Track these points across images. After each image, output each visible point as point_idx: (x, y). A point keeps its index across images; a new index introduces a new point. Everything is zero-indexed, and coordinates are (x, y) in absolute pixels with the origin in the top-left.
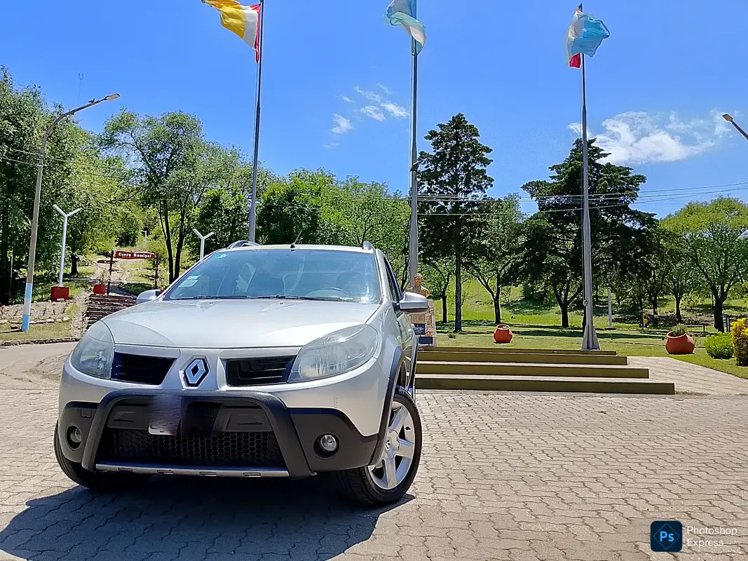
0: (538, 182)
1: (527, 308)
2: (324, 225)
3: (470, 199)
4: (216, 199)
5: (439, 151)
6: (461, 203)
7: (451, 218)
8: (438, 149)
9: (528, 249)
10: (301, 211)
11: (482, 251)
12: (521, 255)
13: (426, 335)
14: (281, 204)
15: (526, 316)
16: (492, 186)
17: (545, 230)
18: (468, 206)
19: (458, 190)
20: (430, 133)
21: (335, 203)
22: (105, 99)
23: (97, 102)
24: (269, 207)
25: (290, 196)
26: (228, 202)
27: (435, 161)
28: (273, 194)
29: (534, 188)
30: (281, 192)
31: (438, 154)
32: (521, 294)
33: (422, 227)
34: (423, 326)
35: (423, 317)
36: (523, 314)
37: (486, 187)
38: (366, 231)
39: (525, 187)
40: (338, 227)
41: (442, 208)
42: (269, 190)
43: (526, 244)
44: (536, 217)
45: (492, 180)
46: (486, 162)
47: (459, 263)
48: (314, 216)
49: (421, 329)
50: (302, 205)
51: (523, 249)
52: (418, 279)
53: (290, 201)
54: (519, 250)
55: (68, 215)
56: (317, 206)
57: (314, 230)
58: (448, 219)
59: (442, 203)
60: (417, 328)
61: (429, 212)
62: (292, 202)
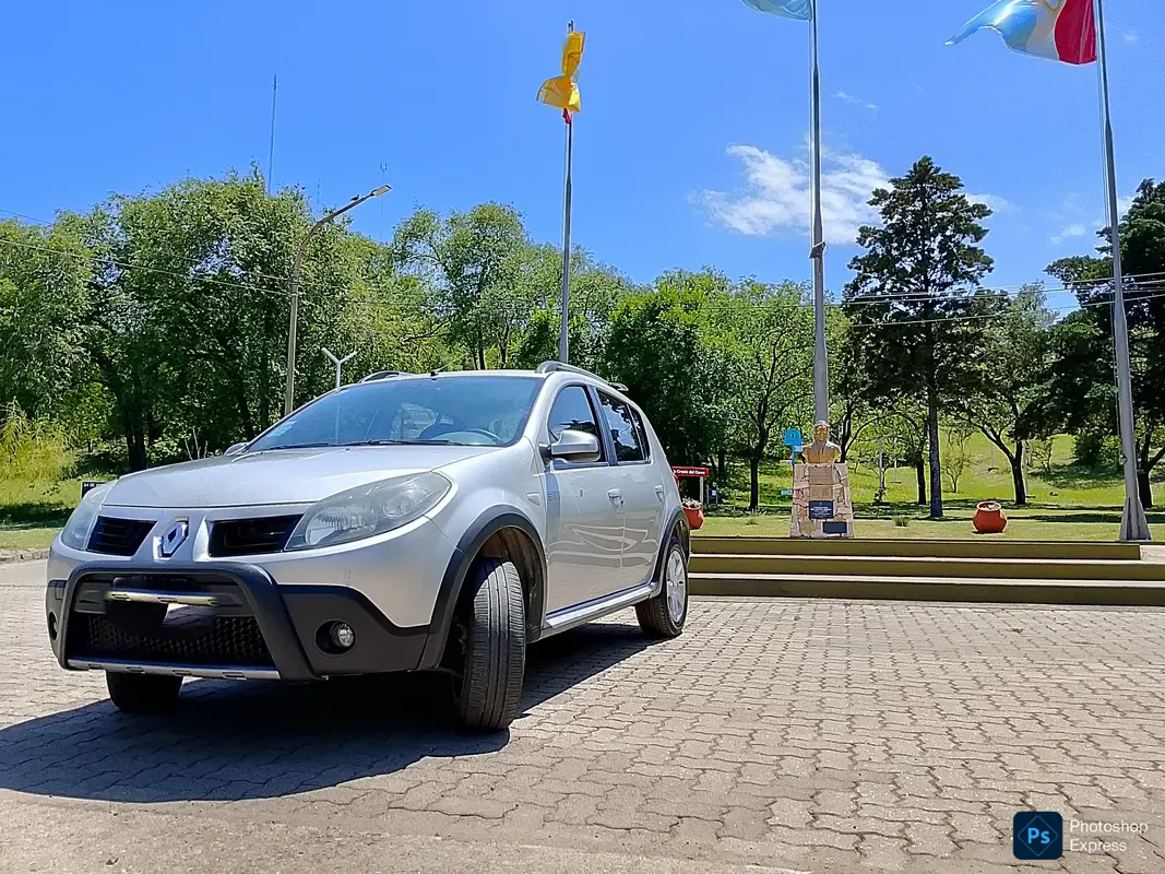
0: (1073, 260)
1: (1082, 477)
2: (705, 354)
3: (950, 296)
4: (543, 327)
5: (894, 221)
6: (935, 303)
8: (891, 218)
9: (1059, 374)
10: (669, 334)
11: (972, 382)
12: (1048, 384)
13: (835, 520)
15: (1080, 491)
16: (990, 271)
17: (1089, 340)
18: (947, 308)
19: (927, 282)
20: (876, 193)
22: (372, 195)
23: (362, 200)
24: (620, 331)
25: (652, 313)
27: (885, 238)
28: (627, 311)
29: (1071, 270)
30: (638, 308)
31: (892, 226)
32: (1071, 454)
33: (867, 348)
34: (830, 504)
35: (829, 491)
36: (1074, 487)
37: (980, 274)
38: (775, 359)
39: (1050, 270)
40: (727, 358)
41: (900, 315)
42: (621, 305)
43: (1057, 367)
44: (1072, 318)
45: (991, 261)
46: (979, 233)
47: (934, 404)
48: (689, 339)
49: (826, 509)
50: (670, 324)
51: (1050, 376)
52: (822, 429)
53: (653, 320)
54: (1041, 378)
55: (342, 361)
56: (692, 326)
57: (690, 362)
58: (910, 332)
59: (902, 307)
60: (820, 508)
61: (877, 323)
62: (657, 320)
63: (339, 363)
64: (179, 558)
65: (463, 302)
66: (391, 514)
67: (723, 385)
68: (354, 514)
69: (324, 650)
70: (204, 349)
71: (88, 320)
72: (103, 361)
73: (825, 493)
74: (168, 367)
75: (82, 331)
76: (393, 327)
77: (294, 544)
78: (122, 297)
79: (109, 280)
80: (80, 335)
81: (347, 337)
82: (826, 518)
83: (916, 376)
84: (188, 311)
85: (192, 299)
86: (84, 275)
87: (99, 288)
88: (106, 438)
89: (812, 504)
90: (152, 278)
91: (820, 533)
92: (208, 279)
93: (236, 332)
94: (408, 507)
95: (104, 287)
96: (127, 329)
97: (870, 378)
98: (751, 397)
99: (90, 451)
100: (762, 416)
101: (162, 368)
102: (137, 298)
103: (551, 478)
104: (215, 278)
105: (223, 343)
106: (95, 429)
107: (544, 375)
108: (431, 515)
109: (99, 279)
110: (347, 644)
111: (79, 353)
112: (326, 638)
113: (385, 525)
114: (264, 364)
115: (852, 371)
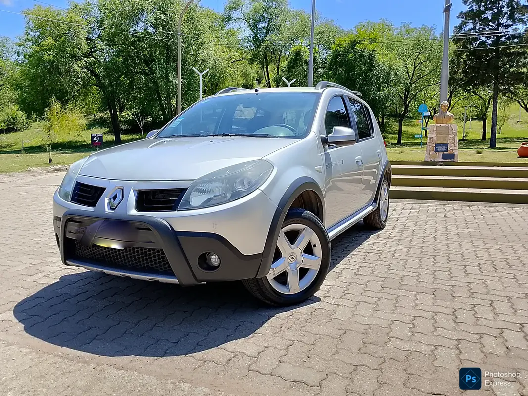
2: (379, 66)
3: (510, 32)
4: (298, 54)
6: (502, 36)
7: (492, 51)
10: (361, 56)
11: (519, 78)
13: (449, 153)
14: (347, 52)
18: (508, 38)
19: (499, 25)
21: (389, 47)
24: (336, 55)
25: (353, 44)
26: (306, 55)
28: (340, 45)
30: (346, 41)
33: (464, 61)
34: (447, 145)
35: (447, 138)
38: (415, 67)
40: (390, 68)
41: (484, 42)
42: (337, 42)
47: (497, 90)
48: (371, 58)
49: (444, 147)
50: (361, 51)
52: (445, 106)
53: (353, 49)
55: (203, 74)
56: (373, 51)
57: (371, 70)
58: (488, 52)
59: (484, 39)
60: (442, 147)
61: (471, 47)
62: (354, 49)
63: (201, 75)
64: (118, 213)
65: (257, 41)
66: (239, 188)
67: (387, 81)
68: (217, 187)
69: (203, 269)
70: (140, 69)
71: (87, 56)
72: (95, 75)
73: (444, 139)
74: (124, 78)
75: (85, 61)
76: (225, 56)
77: (183, 206)
78: (101, 45)
79: (95, 36)
80: (84, 63)
81: (204, 61)
82: (444, 152)
83: (489, 75)
84: (131, 51)
85: (132, 43)
86: (83, 33)
87: (90, 40)
88: (101, 111)
89: (437, 145)
90: (114, 35)
91: (440, 159)
92: (138, 35)
93: (153, 60)
94: (249, 183)
95: (93, 39)
96: (105, 60)
97: (464, 76)
98: (401, 87)
99: (95, 117)
100: (406, 97)
101: (122, 79)
102: (108, 45)
103: (327, 155)
104: (142, 33)
105: (148, 66)
106: (95, 107)
107: (320, 91)
108: (263, 187)
109: (90, 35)
110: (216, 264)
111: (84, 72)
112: (204, 260)
113: (236, 196)
114: (167, 77)
115: (455, 73)
